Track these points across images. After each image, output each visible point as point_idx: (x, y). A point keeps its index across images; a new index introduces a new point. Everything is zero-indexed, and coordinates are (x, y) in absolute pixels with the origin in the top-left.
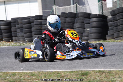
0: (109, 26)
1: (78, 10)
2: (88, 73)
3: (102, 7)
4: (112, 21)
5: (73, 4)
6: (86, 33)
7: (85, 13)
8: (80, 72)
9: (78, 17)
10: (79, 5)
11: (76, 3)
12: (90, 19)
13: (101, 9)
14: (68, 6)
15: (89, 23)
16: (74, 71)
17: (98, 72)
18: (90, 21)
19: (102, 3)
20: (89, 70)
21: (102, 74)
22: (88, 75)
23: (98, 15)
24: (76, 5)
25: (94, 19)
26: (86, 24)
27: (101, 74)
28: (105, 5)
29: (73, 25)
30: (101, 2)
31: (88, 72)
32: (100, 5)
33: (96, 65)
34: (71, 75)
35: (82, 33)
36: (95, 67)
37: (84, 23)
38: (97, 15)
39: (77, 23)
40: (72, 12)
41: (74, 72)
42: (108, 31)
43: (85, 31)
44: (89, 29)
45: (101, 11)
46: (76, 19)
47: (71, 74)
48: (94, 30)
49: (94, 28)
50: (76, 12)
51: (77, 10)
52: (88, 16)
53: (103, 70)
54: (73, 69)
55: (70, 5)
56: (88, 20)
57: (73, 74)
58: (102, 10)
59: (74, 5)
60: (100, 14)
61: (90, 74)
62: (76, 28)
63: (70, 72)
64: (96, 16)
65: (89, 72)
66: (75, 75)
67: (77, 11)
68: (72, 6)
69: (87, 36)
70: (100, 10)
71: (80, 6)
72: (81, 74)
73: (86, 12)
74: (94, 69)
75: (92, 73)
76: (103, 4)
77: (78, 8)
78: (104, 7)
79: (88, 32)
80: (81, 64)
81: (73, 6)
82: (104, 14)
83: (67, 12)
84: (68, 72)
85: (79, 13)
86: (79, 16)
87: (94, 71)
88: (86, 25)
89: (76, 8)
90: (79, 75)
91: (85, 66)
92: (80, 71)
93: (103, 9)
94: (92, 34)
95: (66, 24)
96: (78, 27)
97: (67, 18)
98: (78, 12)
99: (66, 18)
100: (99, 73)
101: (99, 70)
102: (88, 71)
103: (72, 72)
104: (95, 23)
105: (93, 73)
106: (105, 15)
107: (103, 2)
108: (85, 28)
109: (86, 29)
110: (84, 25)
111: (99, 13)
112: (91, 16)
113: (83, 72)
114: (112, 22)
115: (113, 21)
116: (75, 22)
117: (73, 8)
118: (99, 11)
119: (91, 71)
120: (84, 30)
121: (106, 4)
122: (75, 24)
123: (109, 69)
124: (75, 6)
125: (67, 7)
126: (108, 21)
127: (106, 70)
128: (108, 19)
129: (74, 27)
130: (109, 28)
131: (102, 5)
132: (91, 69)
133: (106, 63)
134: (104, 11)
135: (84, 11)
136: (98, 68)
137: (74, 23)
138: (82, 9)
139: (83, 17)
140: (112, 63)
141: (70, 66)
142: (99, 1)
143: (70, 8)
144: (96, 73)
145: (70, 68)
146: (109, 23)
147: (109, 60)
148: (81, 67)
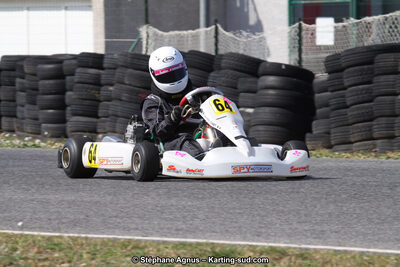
0: (317, 103)
1: (219, 47)
3: (299, 42)
4: (327, 91)
5: (207, 25)
7: (242, 55)
8: (209, 249)
9: (220, 69)
10: (226, 29)
11: (216, 22)
12: (258, 77)
13: (297, 49)
14: (190, 31)
15: (255, 92)
16: (191, 244)
17: (268, 254)
18: (256, 83)
19: (300, 27)
20: (240, 245)
21: (281, 258)
23: (283, 67)
24: (217, 28)
25: (271, 80)
26: (242, 94)
27: (275, 259)
28: (310, 36)
30: (297, 24)
31: (233, 248)
32: (294, 34)
33: (263, 230)
34: (179, 255)
36: (258, 236)
37: (236, 88)
38: (281, 65)
40: (202, 49)
41: (190, 248)
42: (313, 120)
44: (250, 110)
45: (296, 56)
46: (212, 74)
47: (179, 252)
48: (267, 114)
49: (267, 109)
50: (213, 54)
51: (216, 45)
52: (252, 67)
53: (282, 245)
54: (186, 237)
55: (198, 27)
56: (252, 79)
57: (185, 254)
58: (300, 51)
59: (209, 29)
60: (292, 64)
63: (177, 246)
64: (277, 70)
65: (239, 249)
67: (217, 50)
68: (202, 30)
70: (291, 52)
71: (227, 33)
73: (246, 54)
74: (253, 241)
76: (303, 33)
77: (220, 37)
78: (304, 41)
79: (249, 121)
80: (214, 223)
81: (206, 32)
82: (305, 66)
83: (186, 50)
84: (170, 247)
85: (222, 55)
86: (223, 65)
87: (253, 249)
88: (242, 97)
89: (213, 40)
92: (207, 244)
93: (303, 48)
94: (261, 128)
98: (222, 51)
100: (269, 257)
101: (271, 247)
102: (235, 245)
103: (184, 244)
104: (271, 92)
106: (308, 68)
107: (304, 25)
109: (241, 109)
110: (237, 95)
111: (290, 60)
112: (261, 69)
113: (217, 250)
114: (328, 93)
115: (332, 91)
116: (209, 83)
117: (206, 39)
119: (245, 246)
121: (312, 34)
123: (303, 246)
124: (213, 34)
125: (185, 32)
126: (315, 89)
127: (295, 248)
128: (315, 81)
130: (318, 111)
131: (300, 35)
133: (295, 225)
134: (303, 56)
135: (241, 52)
136: (267, 238)
138: (236, 43)
139: (235, 70)
140: (316, 227)
141: (179, 227)
142: (291, 22)
143: (196, 37)
144: (261, 254)
145: (178, 232)
146: (317, 95)
147: (306, 215)
148: (213, 232)
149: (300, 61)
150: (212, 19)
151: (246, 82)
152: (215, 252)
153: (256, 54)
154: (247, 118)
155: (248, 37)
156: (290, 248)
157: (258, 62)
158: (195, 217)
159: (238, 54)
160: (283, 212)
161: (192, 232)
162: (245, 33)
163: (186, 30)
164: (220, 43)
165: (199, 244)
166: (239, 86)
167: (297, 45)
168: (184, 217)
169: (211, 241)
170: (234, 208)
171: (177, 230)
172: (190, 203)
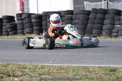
1: (108, 7)
2: (116, 69)
5: (105, 1)
6: (116, 30)
8: (109, 68)
9: (109, 14)
10: (110, 1)
14: (99, 3)
15: (120, 20)
16: (103, 67)
18: (120, 17)
22: (116, 71)
24: (107, 1)
26: (116, 21)
29: (103, 21)
34: (99, 70)
35: (112, 30)
37: (114, 19)
39: (107, 19)
40: (103, 8)
41: (103, 68)
43: (115, 27)
44: (118, 26)
46: (106, 15)
47: (100, 69)
50: (107, 9)
51: (108, 6)
52: (119, 13)
54: (101, 65)
55: (102, 1)
61: (118, 71)
62: (106, 24)
63: (99, 67)
66: (104, 70)
67: (108, 8)
68: (103, 2)
69: (117, 33)
71: (111, 3)
73: (117, 9)
75: (120, 70)
79: (118, 29)
80: (109, 60)
81: (104, 3)
83: (98, 8)
84: (97, 68)
85: (109, 10)
86: (110, 12)
89: (107, 5)
90: (107, 71)
91: (114, 63)
92: (108, 67)
95: (96, 20)
96: (108, 24)
97: (97, 14)
102: (116, 67)
103: (101, 67)
109: (116, 26)
113: (111, 68)
116: (106, 18)
117: (104, 5)
119: (119, 67)
122: (105, 20)
124: (106, 3)
129: (104, 24)
132: (119, 65)
135: (115, 8)
138: (113, 6)
141: (99, 62)
143: (101, 4)
148: (109, 63)
151: (117, 17)
152: (110, 69)
153: (120, 9)
154: (117, 28)
155: (117, 3)
157: (120, 11)
158: (103, 59)
159: (114, 9)
161: (103, 63)
162: (116, 3)
163: (98, 2)
165: (105, 67)
166: (115, 19)
168: (100, 59)
169: (109, 66)
170: (115, 56)
171: (98, 63)
172: (102, 55)
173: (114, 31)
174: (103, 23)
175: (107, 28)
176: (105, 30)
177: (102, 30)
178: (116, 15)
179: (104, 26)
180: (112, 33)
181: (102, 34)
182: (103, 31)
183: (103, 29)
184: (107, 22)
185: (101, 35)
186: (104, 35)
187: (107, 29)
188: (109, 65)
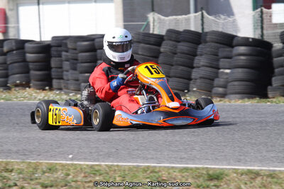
0: (275, 65)
1: (205, 27)
2: (222, 174)
3: (261, 22)
5: (196, 12)
6: (222, 80)
7: (221, 32)
8: (205, 172)
9: (206, 42)
10: (208, 14)
11: (202, 9)
12: (233, 47)
13: (260, 27)
14: (184, 16)
15: (230, 58)
16: (191, 169)
17: (246, 174)
18: (231, 51)
19: (262, 12)
20: (226, 169)
21: (256, 178)
22: (222, 179)
23: (251, 40)
24: (202, 14)
25: (242, 49)
26: (222, 60)
27: (252, 178)
28: (269, 17)
29: (193, 60)
30: (259, 10)
31: (222, 171)
32: (257, 16)
33: (242, 158)
34: (183, 177)
35: (213, 80)
36: (239, 162)
37: (217, 55)
38: (248, 38)
39: (201, 55)
40: (193, 29)
41: (191, 172)
42: (272, 77)
43: (220, 75)
44: (228, 71)
45: (259, 32)
46: (200, 46)
47: (184, 174)
48: (239, 73)
49: (240, 70)
50: (200, 31)
51: (202, 25)
52: (228, 40)
53: (256, 168)
54: (187, 164)
55: (188, 12)
56: (229, 49)
57: (188, 176)
58: (262, 28)
59: (197, 14)
60: (257, 37)
61: (228, 178)
62: (199, 67)
63: (182, 170)
64: (246, 42)
65: (226, 172)
66: (193, 177)
67: (203, 29)
68: (192, 15)
69: (225, 87)
70: (255, 29)
71: (210, 17)
72: (206, 177)
73: (224, 31)
74: (235, 165)
75: (232, 176)
76: (264, 15)
77: (205, 19)
78: (265, 21)
79: (227, 78)
80: (207, 153)
81: (195, 16)
82: (266, 39)
83: (181, 29)
84: (177, 170)
85: (207, 33)
86: (208, 39)
87: (235, 171)
88: (223, 62)
89: (200, 22)
90: (202, 178)
91: (217, 159)
92: (203, 169)
93: (265, 26)
94: (236, 83)
95: (176, 56)
96: (203, 66)
97: (179, 42)
98: (206, 30)
99: (177, 43)
100: (247, 177)
101: (248, 170)
102: (222, 169)
103: (186, 169)
104: (242, 58)
105: (235, 175)
106: (268, 40)
107: (265, 10)
108: (219, 69)
109: (221, 70)
110: (218, 60)
111: (255, 34)
112: (235, 42)
113: (211, 172)
116: (198, 53)
117: (195, 21)
118: (255, 31)
119: (230, 169)
120: (217, 73)
121: (271, 16)
122: (197, 58)
123: (271, 168)
124: (200, 17)
125: (180, 17)
126: (274, 54)
127: (266, 170)
128: (274, 49)
129: (195, 65)
130: (276, 70)
131: (262, 17)
132: (229, 165)
133: (264, 153)
134: (265, 32)
135: (220, 30)
136: (245, 163)
137: (195, 55)
138: (216, 24)
139: (217, 43)
140: (280, 154)
141: (183, 157)
142: (255, 8)
143: (188, 20)
144: (242, 175)
145: (182, 160)
146: (275, 59)
147: (272, 146)
148: (207, 159)
149: (262, 35)
150: (199, 7)
151: (224, 51)
152: (208, 174)
153: (231, 31)
154: (225, 77)
155: (225, 19)
156: (261, 170)
157: (232, 37)
158: (193, 149)
159: (218, 32)
160: (255, 144)
161: (193, 160)
162: (222, 17)
163: (181, 15)
164: (205, 24)
165: (197, 169)
166: (220, 54)
167: (260, 24)
168: (185, 149)
169: (206, 166)
170: (221, 142)
171: (181, 158)
172: (189, 139)
173: (216, 82)
174: (192, 63)
175: (201, 75)
176: (196, 79)
177: (190, 79)
178: (222, 46)
179: (194, 70)
180: (212, 87)
181: (190, 89)
182: (191, 82)
183: (193, 77)
184: (200, 61)
185: (189, 91)
186: (194, 91)
187: (201, 78)
188: (205, 163)
